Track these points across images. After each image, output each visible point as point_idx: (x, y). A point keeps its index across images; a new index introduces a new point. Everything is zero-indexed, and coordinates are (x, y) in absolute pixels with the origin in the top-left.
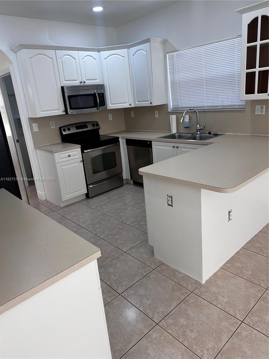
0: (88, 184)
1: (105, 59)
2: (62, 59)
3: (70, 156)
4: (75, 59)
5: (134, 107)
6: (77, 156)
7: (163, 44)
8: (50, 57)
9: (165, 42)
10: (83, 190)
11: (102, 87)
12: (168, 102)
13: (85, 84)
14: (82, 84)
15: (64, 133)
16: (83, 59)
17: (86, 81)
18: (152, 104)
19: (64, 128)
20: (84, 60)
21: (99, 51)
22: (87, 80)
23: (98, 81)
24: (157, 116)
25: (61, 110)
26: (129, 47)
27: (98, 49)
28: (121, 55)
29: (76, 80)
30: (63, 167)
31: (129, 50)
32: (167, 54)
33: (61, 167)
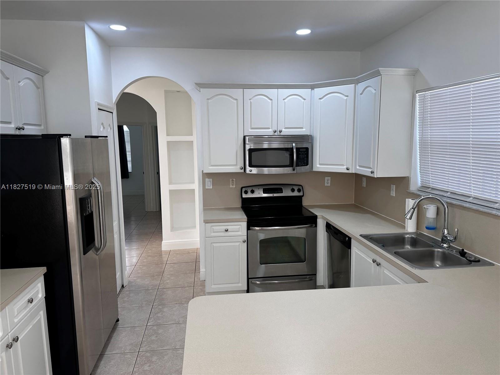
0: (249, 277)
1: (320, 99)
2: (251, 101)
3: (227, 231)
4: (271, 100)
5: (354, 172)
6: (239, 233)
7: (413, 76)
8: (234, 97)
9: (414, 73)
10: (240, 285)
11: (308, 138)
12: (410, 174)
13: (282, 134)
14: (276, 134)
15: (244, 196)
16: (284, 99)
17: (284, 130)
18: (374, 174)
19: (246, 189)
20: (285, 101)
21: (312, 87)
22: (286, 128)
23: (304, 130)
24: (393, 194)
25: (238, 167)
26: (357, 82)
27: (311, 84)
28: (344, 94)
29: (269, 128)
30: (215, 245)
31: (357, 86)
32: (417, 93)
33: (212, 243)
